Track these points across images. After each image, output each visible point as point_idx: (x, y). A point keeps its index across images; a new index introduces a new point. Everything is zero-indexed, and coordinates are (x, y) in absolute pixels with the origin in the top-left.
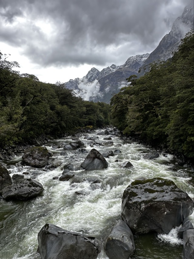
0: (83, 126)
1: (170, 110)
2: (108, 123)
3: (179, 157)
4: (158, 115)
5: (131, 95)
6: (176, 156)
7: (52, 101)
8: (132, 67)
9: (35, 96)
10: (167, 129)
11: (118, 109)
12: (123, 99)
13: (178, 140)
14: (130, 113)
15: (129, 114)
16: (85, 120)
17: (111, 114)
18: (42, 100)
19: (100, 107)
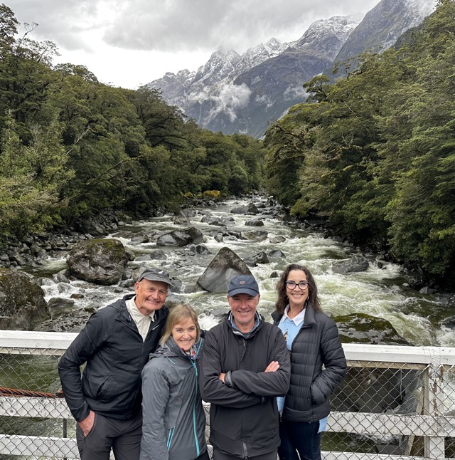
0: (199, 191)
1: (396, 170)
2: (255, 184)
3: (412, 270)
4: (371, 175)
5: (314, 124)
6: (406, 269)
7: (128, 131)
8: (320, 46)
9: (91, 121)
10: (390, 210)
11: (283, 157)
12: (294, 136)
13: (410, 234)
14: (308, 170)
15: (306, 172)
16: (203, 177)
17: (265, 166)
18: (107, 129)
19: (239, 146)
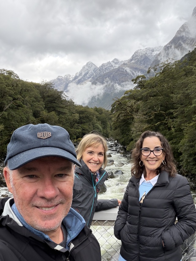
0: (74, 138)
1: (184, 123)
2: (107, 135)
3: (193, 179)
4: (170, 128)
5: (138, 100)
6: (189, 179)
7: (35, 105)
8: (140, 62)
9: (14, 99)
10: (181, 146)
11: (122, 118)
12: (128, 106)
13: (192, 159)
15: (135, 126)
16: (77, 130)
17: (112, 124)
18: (23, 103)
19: (97, 113)
